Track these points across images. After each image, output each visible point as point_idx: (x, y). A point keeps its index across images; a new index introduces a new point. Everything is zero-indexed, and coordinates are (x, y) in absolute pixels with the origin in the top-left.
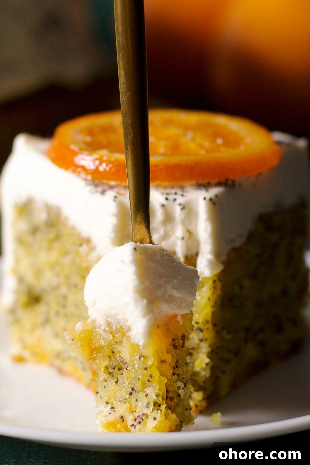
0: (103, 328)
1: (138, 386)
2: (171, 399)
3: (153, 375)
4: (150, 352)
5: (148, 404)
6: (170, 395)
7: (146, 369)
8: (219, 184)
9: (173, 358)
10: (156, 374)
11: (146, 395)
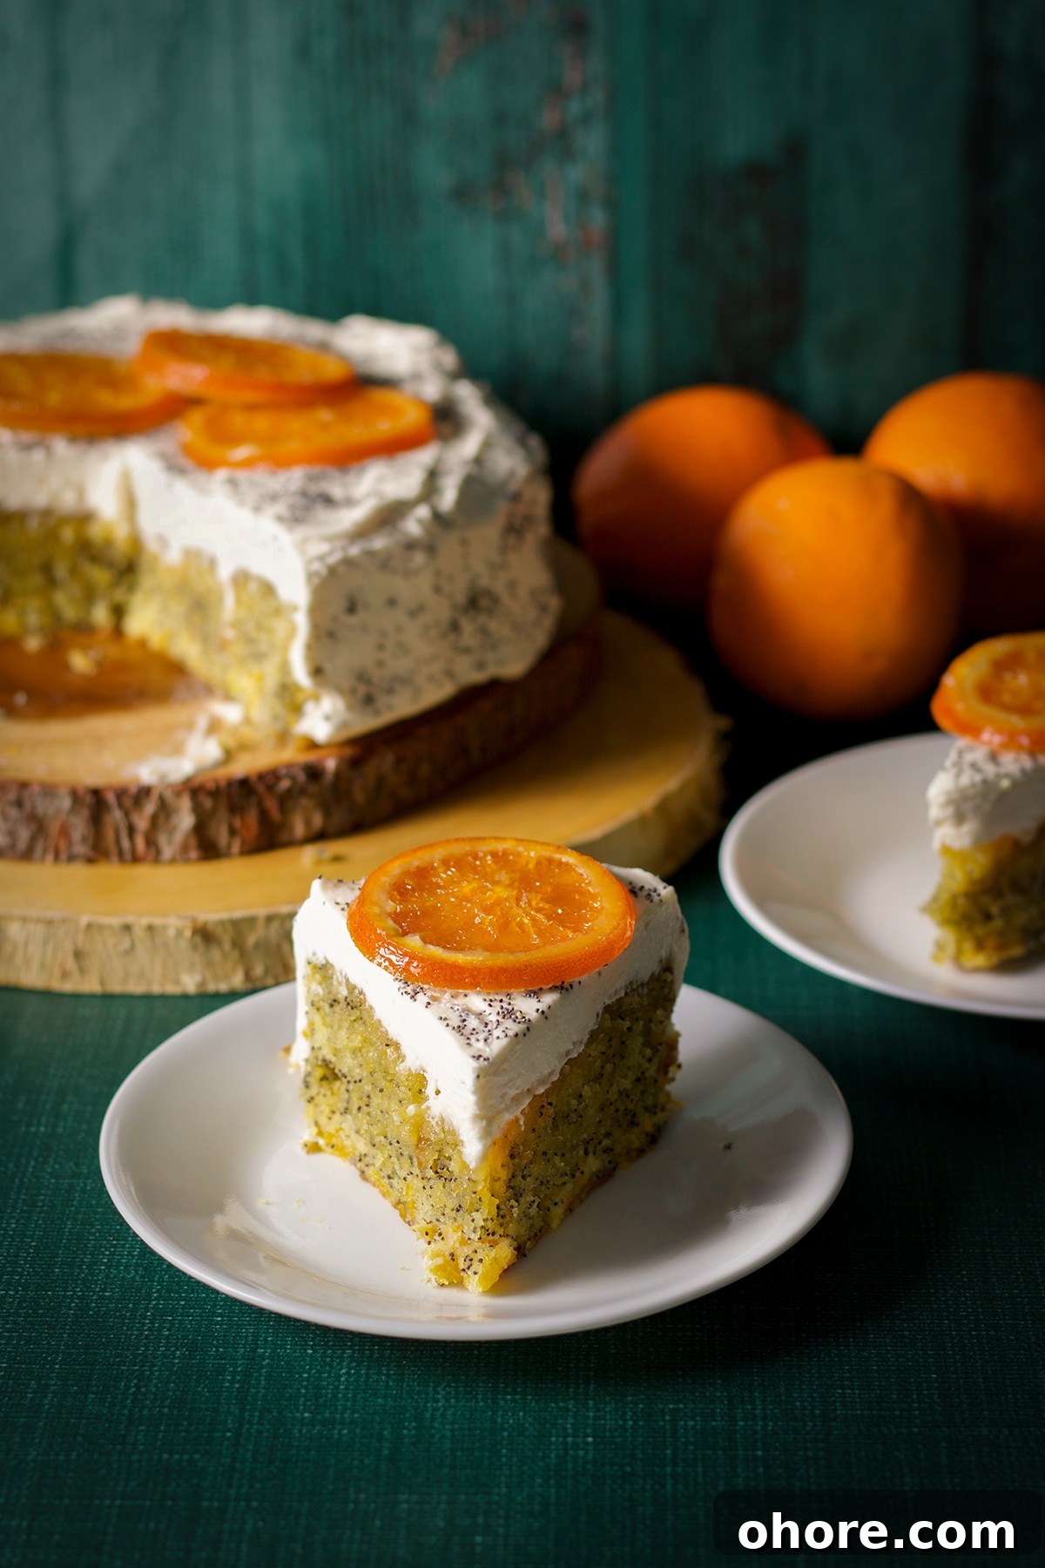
0: (436, 1120)
1: (466, 1205)
2: (503, 1217)
3: (483, 1199)
4: (481, 1176)
5: (475, 1228)
6: (501, 1213)
7: (475, 1193)
8: (554, 989)
9: (508, 1173)
10: (487, 1197)
11: (473, 1221)
